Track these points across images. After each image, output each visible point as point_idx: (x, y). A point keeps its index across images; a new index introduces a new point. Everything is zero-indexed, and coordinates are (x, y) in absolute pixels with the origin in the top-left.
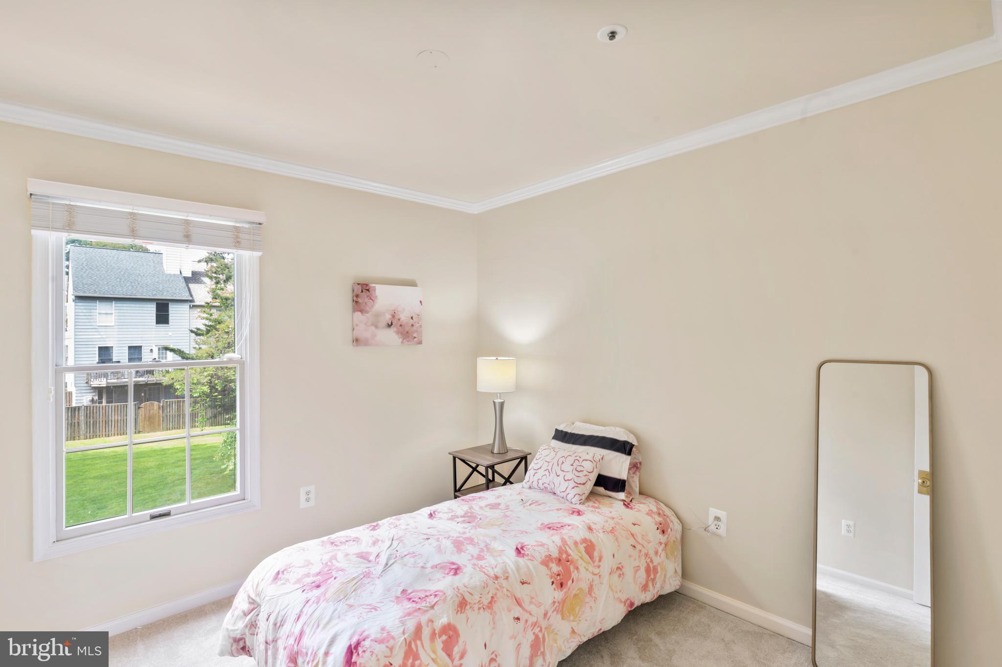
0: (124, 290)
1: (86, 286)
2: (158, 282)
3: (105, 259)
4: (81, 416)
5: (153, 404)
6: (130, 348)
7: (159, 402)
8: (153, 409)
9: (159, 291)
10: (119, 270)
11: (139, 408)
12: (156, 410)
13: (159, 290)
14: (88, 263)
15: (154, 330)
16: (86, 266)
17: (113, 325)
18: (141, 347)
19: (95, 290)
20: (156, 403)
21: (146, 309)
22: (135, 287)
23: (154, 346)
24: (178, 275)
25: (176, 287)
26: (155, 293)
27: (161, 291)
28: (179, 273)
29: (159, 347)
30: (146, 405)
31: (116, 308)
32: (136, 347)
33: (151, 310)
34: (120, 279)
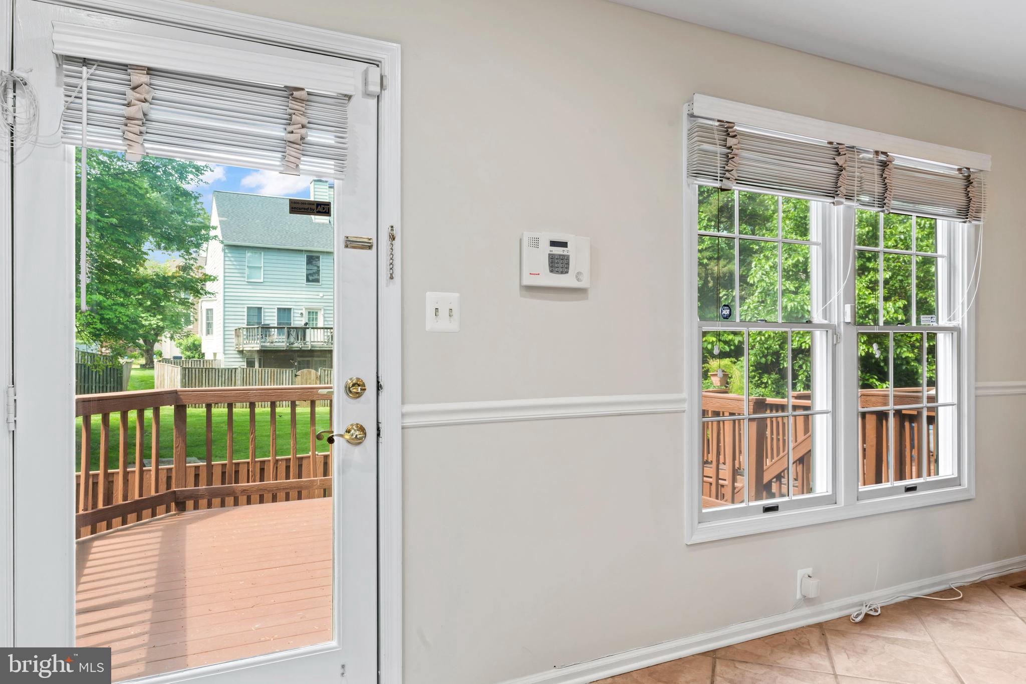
0: (273, 239)
1: (234, 234)
2: (307, 232)
3: (250, 206)
4: (238, 380)
5: (310, 373)
6: (280, 310)
7: (317, 370)
8: (310, 379)
9: (309, 242)
10: (266, 218)
11: (296, 376)
12: (313, 380)
13: (309, 240)
14: (234, 210)
15: (304, 289)
16: (232, 212)
17: (262, 281)
18: (290, 309)
19: (244, 239)
20: (313, 371)
21: (296, 262)
22: (283, 236)
23: (304, 309)
24: (327, 224)
25: (326, 238)
26: (305, 243)
27: (311, 242)
28: (328, 222)
29: (310, 311)
30: (303, 372)
31: (266, 261)
32: (285, 309)
33: (300, 265)
34: (267, 227)
